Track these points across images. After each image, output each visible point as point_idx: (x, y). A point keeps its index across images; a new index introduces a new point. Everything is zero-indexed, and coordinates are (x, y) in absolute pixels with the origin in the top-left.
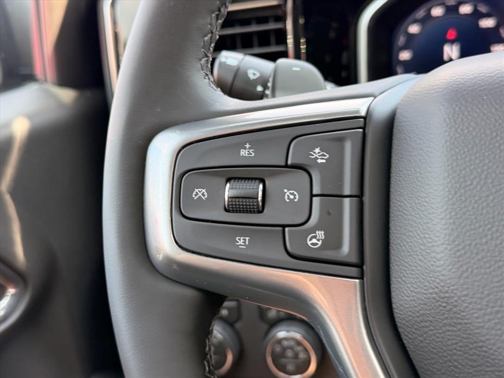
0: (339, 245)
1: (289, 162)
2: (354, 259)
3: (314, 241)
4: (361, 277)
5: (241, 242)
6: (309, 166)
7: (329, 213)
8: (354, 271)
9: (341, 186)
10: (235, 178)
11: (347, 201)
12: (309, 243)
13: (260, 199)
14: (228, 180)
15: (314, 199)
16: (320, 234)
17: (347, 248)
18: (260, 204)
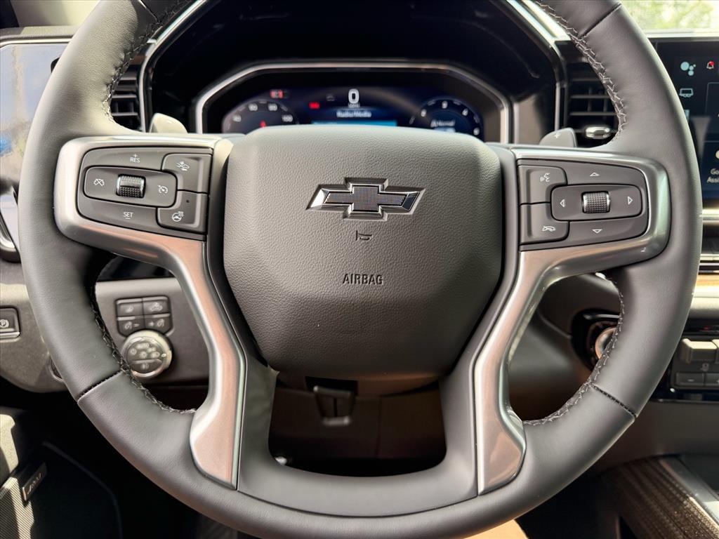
0: (192, 221)
1: (163, 169)
2: (201, 230)
3: (177, 217)
4: (205, 240)
5: (127, 215)
6: (177, 172)
7: (188, 201)
8: (201, 237)
9: (196, 186)
10: (125, 175)
11: (199, 196)
12: (173, 218)
13: (141, 189)
14: (120, 175)
15: (179, 192)
16: (181, 213)
17: (197, 224)
18: (142, 193)
